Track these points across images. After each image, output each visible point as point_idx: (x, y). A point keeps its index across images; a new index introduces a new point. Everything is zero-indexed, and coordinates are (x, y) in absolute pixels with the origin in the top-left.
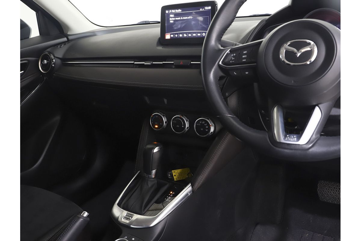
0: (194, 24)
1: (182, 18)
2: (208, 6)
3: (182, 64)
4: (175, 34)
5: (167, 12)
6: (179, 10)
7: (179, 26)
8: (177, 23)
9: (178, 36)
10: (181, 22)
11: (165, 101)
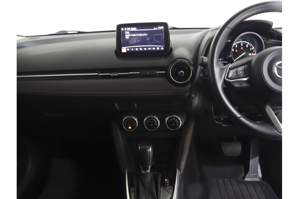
0: (149, 40)
1: (137, 35)
2: (161, 26)
3: (149, 74)
4: (131, 48)
5: (122, 29)
6: (134, 28)
7: (135, 42)
8: (132, 39)
9: (134, 50)
10: (136, 38)
11: (136, 105)
